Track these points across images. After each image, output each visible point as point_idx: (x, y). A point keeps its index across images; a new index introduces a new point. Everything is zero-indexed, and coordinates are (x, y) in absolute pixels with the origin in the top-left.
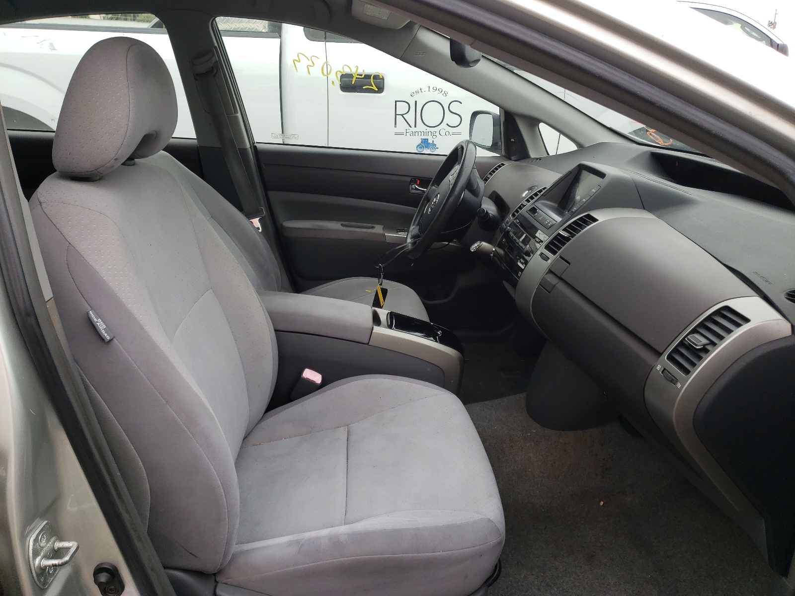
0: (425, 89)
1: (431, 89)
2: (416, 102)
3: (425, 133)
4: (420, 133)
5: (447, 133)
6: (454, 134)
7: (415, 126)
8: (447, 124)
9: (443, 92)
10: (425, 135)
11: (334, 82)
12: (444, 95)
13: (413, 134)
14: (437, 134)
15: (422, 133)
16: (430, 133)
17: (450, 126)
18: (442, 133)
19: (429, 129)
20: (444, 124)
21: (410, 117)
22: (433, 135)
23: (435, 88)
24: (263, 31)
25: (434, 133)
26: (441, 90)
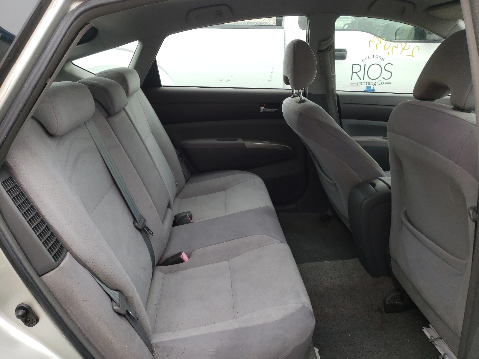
0: (371, 57)
1: (375, 57)
2: (365, 64)
3: (369, 83)
4: (366, 83)
5: (382, 83)
6: (386, 83)
7: (364, 79)
8: (383, 78)
9: (382, 59)
10: (369, 84)
11: (389, 54)
12: (382, 60)
13: (362, 84)
14: (377, 84)
15: (368, 83)
16: (372, 83)
17: (385, 79)
18: (380, 83)
19: (372, 81)
20: (381, 78)
21: (361, 74)
22: (374, 84)
23: (377, 56)
24: (274, 25)
25: (375, 83)
26: (380, 57)
